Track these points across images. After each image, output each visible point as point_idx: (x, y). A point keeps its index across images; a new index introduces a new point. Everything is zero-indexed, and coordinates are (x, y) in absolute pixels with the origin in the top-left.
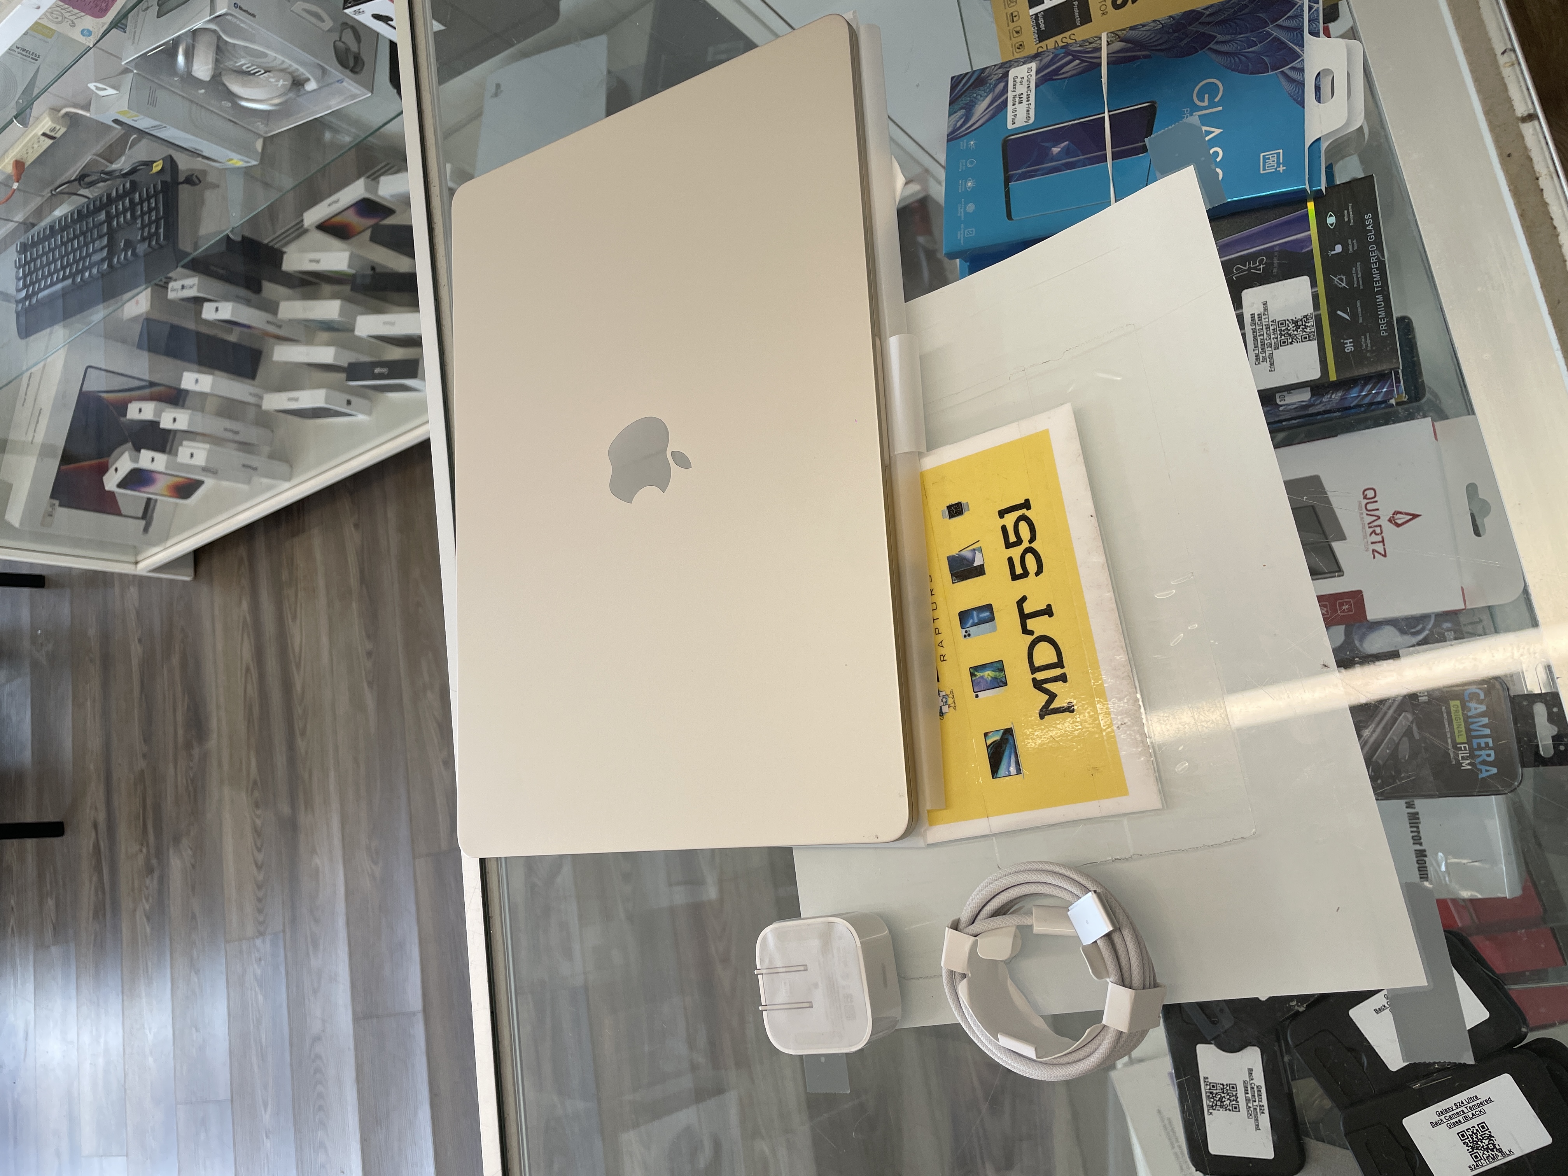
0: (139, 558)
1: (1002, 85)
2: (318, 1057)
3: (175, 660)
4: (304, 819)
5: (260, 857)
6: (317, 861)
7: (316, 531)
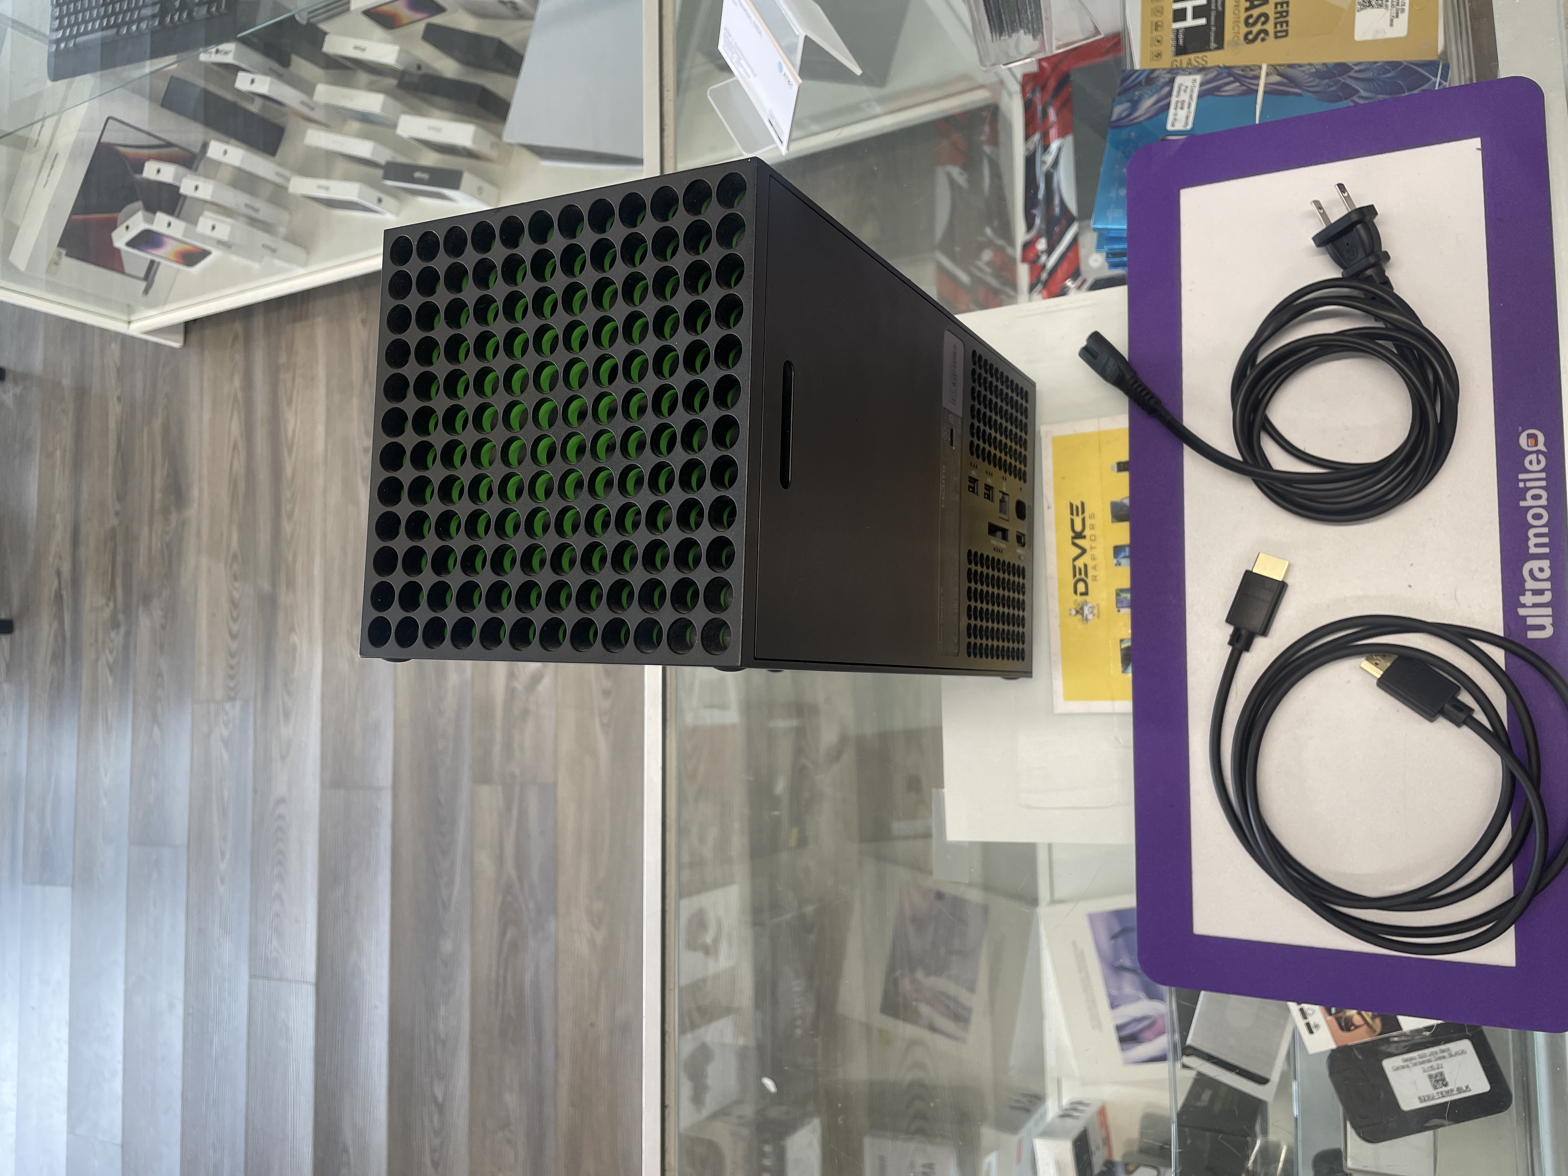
0: (133, 318)
1: (1167, 89)
2: (281, 817)
3: (157, 425)
4: (284, 598)
5: (235, 627)
6: (295, 638)
7: (319, 320)
